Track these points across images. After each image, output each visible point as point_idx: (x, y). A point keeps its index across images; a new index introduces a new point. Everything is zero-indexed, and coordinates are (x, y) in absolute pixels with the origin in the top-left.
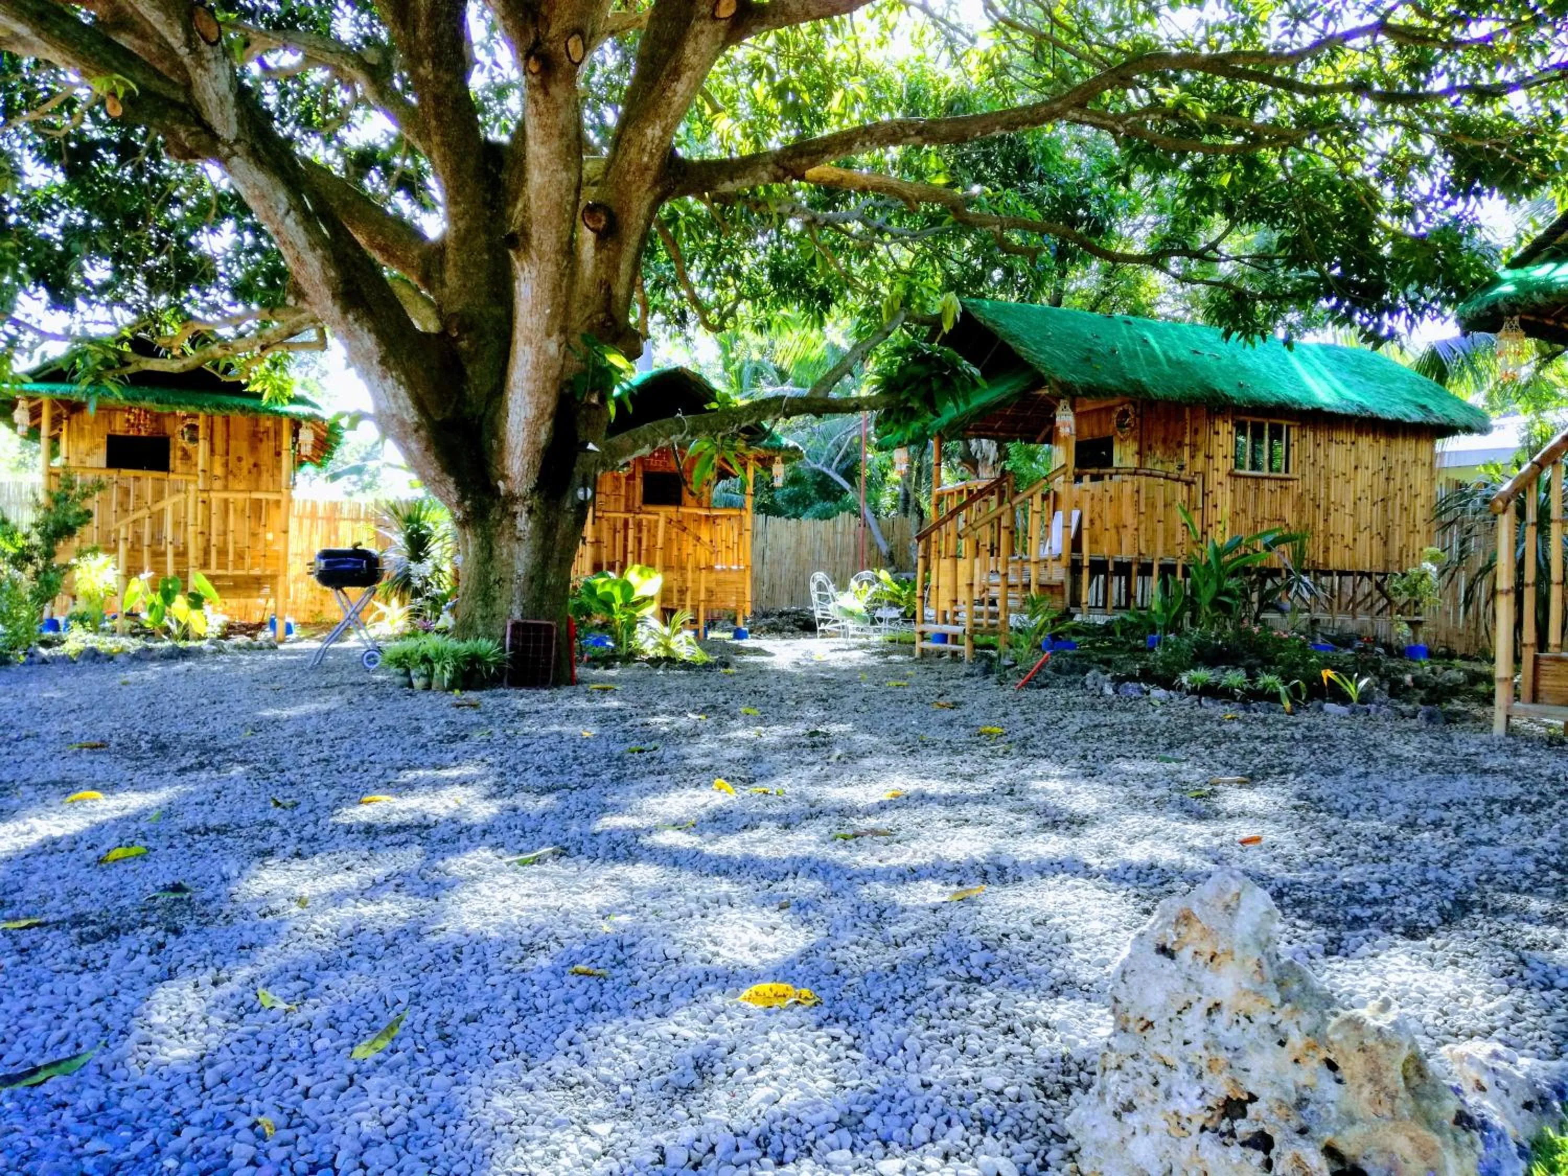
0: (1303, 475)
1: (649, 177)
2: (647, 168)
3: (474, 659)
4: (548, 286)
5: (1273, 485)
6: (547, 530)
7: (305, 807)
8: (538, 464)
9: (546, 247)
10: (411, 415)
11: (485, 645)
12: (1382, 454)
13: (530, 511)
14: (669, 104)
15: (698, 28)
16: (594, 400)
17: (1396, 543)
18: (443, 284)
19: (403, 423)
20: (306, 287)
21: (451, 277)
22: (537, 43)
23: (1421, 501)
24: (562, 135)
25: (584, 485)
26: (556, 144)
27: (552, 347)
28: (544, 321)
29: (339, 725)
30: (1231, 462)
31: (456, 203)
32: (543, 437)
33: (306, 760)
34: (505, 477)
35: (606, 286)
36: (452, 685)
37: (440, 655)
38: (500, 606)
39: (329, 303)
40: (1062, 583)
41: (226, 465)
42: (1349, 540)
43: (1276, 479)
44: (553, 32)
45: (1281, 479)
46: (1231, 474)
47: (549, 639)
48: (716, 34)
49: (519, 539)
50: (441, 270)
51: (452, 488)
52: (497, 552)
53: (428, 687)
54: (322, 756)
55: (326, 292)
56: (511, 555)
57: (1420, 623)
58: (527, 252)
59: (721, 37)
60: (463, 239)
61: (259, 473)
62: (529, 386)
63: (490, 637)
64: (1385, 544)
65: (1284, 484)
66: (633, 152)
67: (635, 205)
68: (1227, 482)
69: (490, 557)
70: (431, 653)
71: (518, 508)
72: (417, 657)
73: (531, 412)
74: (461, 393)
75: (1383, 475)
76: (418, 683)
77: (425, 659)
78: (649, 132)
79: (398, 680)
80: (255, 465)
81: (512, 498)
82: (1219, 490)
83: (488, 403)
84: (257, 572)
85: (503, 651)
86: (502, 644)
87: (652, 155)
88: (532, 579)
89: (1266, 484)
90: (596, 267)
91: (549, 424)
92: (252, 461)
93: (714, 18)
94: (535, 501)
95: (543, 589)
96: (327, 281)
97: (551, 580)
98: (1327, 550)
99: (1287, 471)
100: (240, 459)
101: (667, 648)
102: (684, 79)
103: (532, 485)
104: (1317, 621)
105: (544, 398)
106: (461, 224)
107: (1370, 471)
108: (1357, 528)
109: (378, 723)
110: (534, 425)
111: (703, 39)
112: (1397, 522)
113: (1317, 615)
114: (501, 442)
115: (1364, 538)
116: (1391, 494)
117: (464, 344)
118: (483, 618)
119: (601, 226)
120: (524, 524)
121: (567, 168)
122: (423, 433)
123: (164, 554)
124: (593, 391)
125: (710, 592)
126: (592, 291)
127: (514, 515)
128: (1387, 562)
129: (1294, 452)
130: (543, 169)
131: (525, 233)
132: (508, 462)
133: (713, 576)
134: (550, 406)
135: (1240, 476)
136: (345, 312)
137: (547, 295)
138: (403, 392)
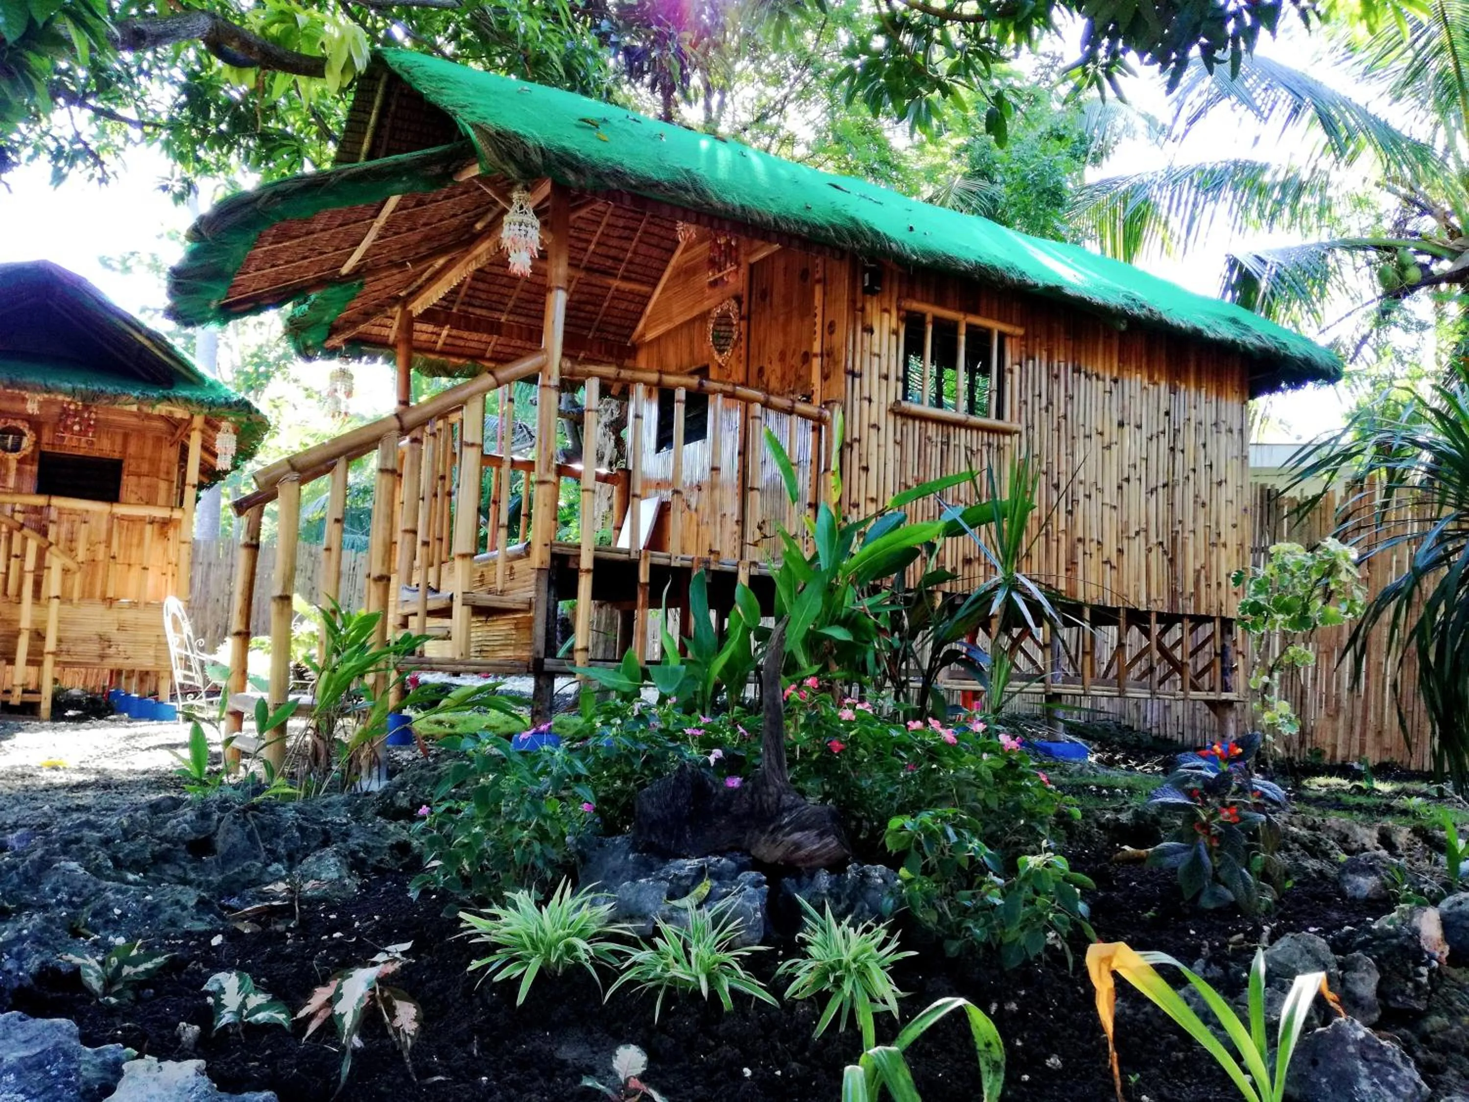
0: (1030, 427)
5: (972, 439)
12: (1164, 407)
17: (1191, 563)
23: (1228, 491)
30: (895, 388)
40: (530, 605)
42: (1110, 549)
43: (981, 428)
45: (991, 430)
46: (899, 413)
57: (1229, 704)
64: (1172, 561)
65: (994, 439)
68: (889, 424)
75: (1164, 443)
82: (872, 439)
89: (963, 437)
98: (1071, 565)
99: (1000, 415)
104: (1058, 696)
107: (1145, 433)
108: (1123, 533)
112: (1190, 525)
113: (1057, 688)
115: (1136, 548)
116: (1179, 477)
128: (1174, 594)
129: (1013, 381)
135: (915, 417)
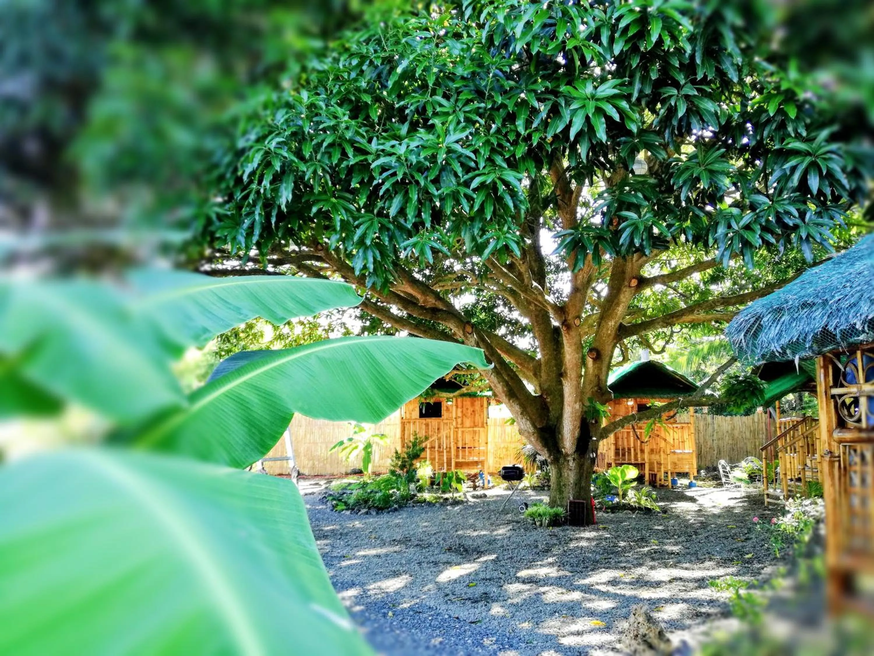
1: (611, 337)
2: (610, 335)
3: (556, 515)
4: (574, 388)
6: (580, 466)
7: (507, 574)
8: (576, 444)
9: (573, 376)
10: (531, 430)
11: (560, 510)
13: (574, 460)
14: (616, 315)
15: (624, 290)
16: (594, 422)
18: (541, 377)
19: (529, 432)
20: (498, 394)
21: (543, 374)
22: (565, 320)
24: (575, 344)
25: (593, 452)
26: (574, 347)
27: (577, 406)
28: (574, 398)
29: (513, 543)
31: (544, 350)
32: (576, 434)
33: (506, 558)
34: (564, 448)
35: (598, 377)
36: (549, 525)
37: (545, 514)
38: (565, 494)
39: (504, 398)
41: (462, 412)
44: (570, 317)
47: (583, 507)
48: (631, 291)
49: (571, 470)
50: (540, 372)
51: (546, 452)
52: (563, 474)
53: (541, 525)
54: (509, 556)
55: (503, 394)
56: (568, 475)
58: (567, 379)
59: (633, 292)
60: (547, 363)
61: (475, 415)
62: (570, 419)
63: (562, 506)
66: (604, 330)
67: (607, 347)
69: (561, 476)
70: (542, 513)
71: (569, 458)
72: (537, 514)
73: (571, 427)
74: (548, 416)
76: (538, 524)
77: (540, 515)
78: (610, 323)
79: (531, 522)
80: (473, 411)
81: (567, 455)
83: (557, 421)
84: (476, 459)
85: (567, 512)
86: (566, 509)
87: (611, 331)
88: (576, 484)
90: (594, 371)
91: (578, 430)
92: (472, 410)
93: (630, 287)
94: (576, 456)
95: (581, 488)
96: (504, 392)
97: (583, 484)
100: (467, 409)
101: (639, 503)
102: (621, 306)
103: (574, 450)
105: (575, 423)
106: (546, 357)
109: (525, 543)
110: (573, 431)
111: (626, 293)
114: (562, 436)
117: (549, 400)
118: (559, 499)
119: (594, 357)
120: (572, 464)
121: (578, 353)
122: (535, 435)
123: (443, 452)
124: (593, 419)
125: (675, 464)
126: (593, 379)
127: (568, 461)
130: (570, 355)
131: (565, 373)
132: (565, 443)
133: (676, 456)
134: (578, 424)
136: (509, 400)
137: (574, 391)
138: (528, 423)
